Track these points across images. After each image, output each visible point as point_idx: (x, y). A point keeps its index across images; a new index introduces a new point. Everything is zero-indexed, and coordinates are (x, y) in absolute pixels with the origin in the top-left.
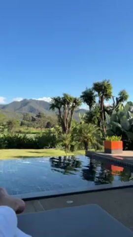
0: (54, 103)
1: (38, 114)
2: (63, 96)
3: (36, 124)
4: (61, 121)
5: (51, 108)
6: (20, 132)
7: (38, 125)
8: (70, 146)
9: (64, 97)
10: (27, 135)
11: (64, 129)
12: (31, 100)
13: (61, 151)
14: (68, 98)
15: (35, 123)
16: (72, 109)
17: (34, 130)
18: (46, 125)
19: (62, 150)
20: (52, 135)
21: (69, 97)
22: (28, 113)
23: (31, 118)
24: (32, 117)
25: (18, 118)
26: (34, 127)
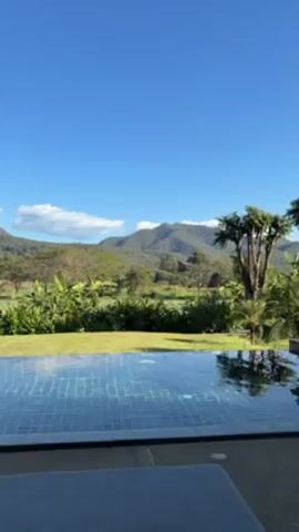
0: (224, 229)
1: (192, 256)
2: (246, 213)
3: (186, 278)
4: (241, 271)
5: (217, 241)
6: (153, 295)
7: (193, 280)
8: (261, 330)
9: (248, 216)
10: (166, 302)
11: (250, 290)
12: (177, 224)
13: (242, 340)
14: (257, 217)
15: (184, 276)
16: (267, 242)
17: (184, 292)
18: (209, 279)
19: (244, 337)
20: (220, 302)
21: (260, 214)
22: (170, 253)
23: (177, 265)
24: (180, 264)
25: (148, 264)
26: (183, 285)
